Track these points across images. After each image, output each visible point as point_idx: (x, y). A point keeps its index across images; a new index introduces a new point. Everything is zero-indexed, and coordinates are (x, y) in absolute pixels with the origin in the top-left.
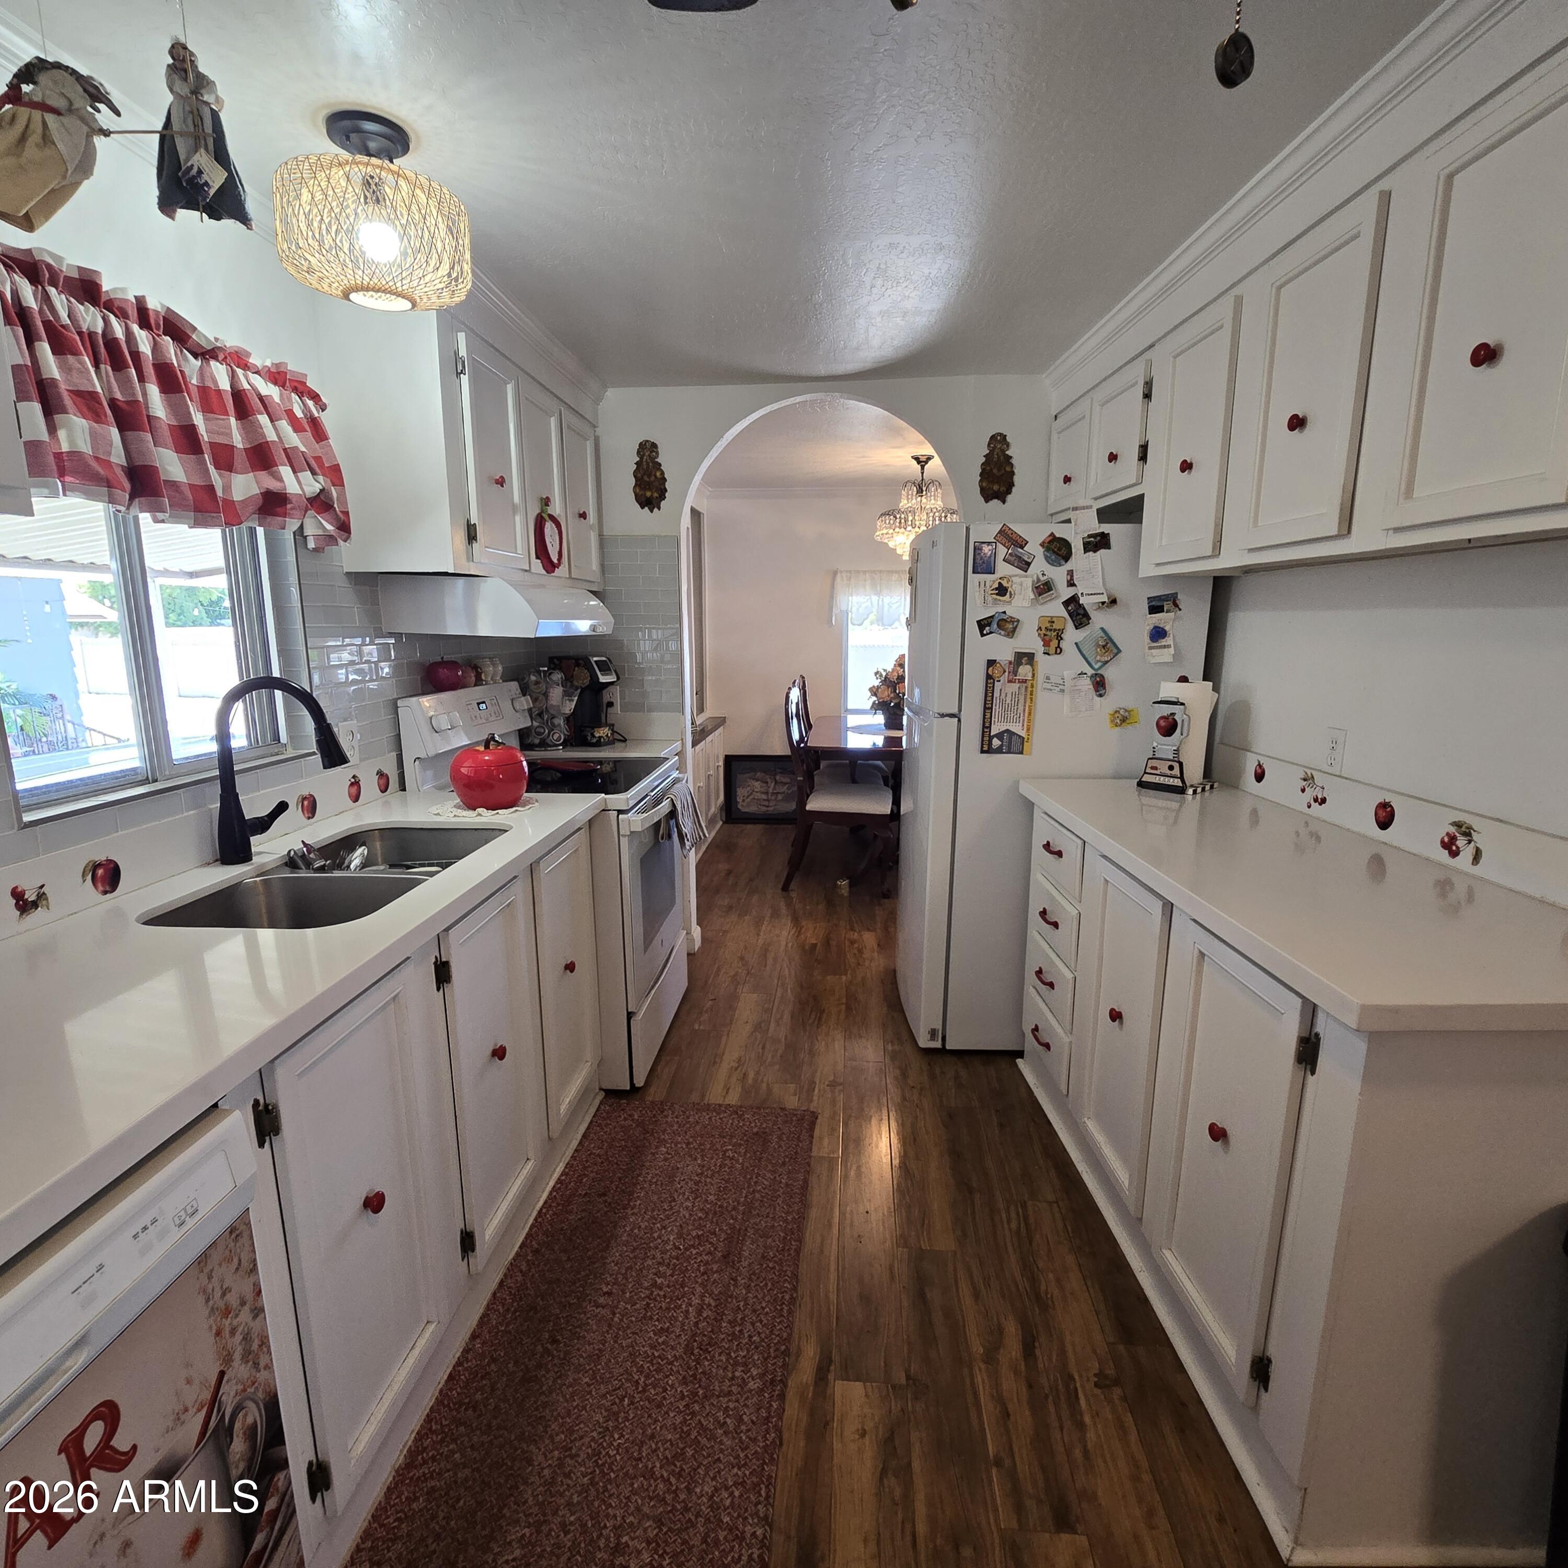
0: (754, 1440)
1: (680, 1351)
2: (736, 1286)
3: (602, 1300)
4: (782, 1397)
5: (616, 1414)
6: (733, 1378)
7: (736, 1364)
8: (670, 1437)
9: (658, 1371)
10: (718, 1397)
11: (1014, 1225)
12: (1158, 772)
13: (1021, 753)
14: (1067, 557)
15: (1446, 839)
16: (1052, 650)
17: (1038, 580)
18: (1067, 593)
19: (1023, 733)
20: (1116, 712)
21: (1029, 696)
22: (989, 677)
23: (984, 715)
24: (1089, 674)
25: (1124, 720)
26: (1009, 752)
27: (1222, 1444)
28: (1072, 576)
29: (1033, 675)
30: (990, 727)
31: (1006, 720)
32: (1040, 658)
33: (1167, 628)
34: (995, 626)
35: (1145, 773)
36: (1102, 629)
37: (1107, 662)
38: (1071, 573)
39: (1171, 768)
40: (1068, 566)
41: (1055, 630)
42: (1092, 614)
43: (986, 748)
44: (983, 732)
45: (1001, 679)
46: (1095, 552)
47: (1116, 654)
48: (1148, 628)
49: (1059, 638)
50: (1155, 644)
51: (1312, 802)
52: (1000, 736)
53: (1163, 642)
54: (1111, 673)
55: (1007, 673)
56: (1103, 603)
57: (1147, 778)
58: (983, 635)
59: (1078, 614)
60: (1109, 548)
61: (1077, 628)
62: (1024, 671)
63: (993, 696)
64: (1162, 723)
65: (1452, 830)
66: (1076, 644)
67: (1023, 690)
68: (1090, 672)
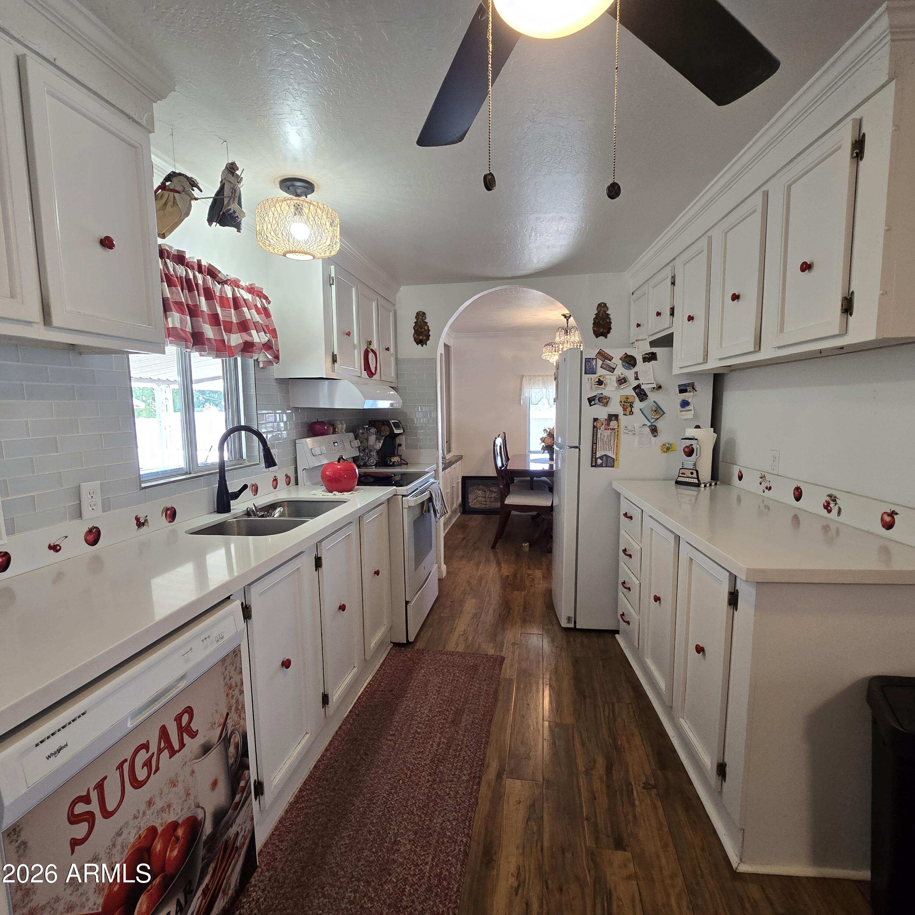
0: (464, 802)
1: (428, 762)
2: (458, 734)
3: (389, 738)
4: (479, 784)
5: (396, 787)
6: (454, 775)
7: (456, 769)
8: (421, 798)
9: (417, 770)
10: (446, 782)
11: (607, 713)
12: (685, 476)
13: (613, 467)
14: (634, 365)
15: (826, 504)
16: (628, 413)
17: (619, 377)
18: (635, 383)
19: (614, 457)
20: (664, 445)
21: (616, 437)
22: (594, 427)
23: (593, 447)
24: (648, 425)
25: (668, 449)
26: (606, 466)
27: (708, 817)
28: (637, 375)
29: (618, 426)
30: (596, 453)
31: (604, 449)
32: (621, 417)
33: (689, 401)
34: (597, 401)
35: (679, 476)
36: (654, 402)
37: (658, 419)
38: (636, 373)
39: (692, 473)
40: (635, 369)
41: (629, 402)
42: (648, 394)
43: (594, 464)
44: (592, 456)
45: (601, 428)
46: (649, 362)
47: (662, 415)
48: (679, 401)
49: (631, 406)
50: (684, 409)
51: (765, 489)
52: (601, 458)
53: (687, 408)
54: (659, 425)
55: (604, 425)
56: (654, 388)
57: (680, 479)
58: (591, 405)
59: (641, 394)
60: (656, 360)
61: (641, 401)
62: (613, 424)
63: (597, 437)
64: (686, 450)
65: (828, 499)
66: (640, 409)
67: (613, 434)
68: (649, 424)
